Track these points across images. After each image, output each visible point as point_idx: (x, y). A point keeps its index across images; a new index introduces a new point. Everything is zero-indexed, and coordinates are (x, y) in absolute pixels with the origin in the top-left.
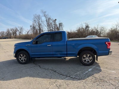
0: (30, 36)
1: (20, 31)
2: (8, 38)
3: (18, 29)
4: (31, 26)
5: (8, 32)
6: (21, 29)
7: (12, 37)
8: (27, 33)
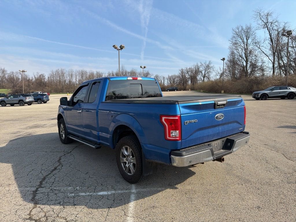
0: (220, 84)
1: (203, 72)
2: (177, 90)
3: (201, 69)
4: (224, 59)
5: (182, 76)
6: (208, 67)
7: (187, 87)
8: (218, 77)
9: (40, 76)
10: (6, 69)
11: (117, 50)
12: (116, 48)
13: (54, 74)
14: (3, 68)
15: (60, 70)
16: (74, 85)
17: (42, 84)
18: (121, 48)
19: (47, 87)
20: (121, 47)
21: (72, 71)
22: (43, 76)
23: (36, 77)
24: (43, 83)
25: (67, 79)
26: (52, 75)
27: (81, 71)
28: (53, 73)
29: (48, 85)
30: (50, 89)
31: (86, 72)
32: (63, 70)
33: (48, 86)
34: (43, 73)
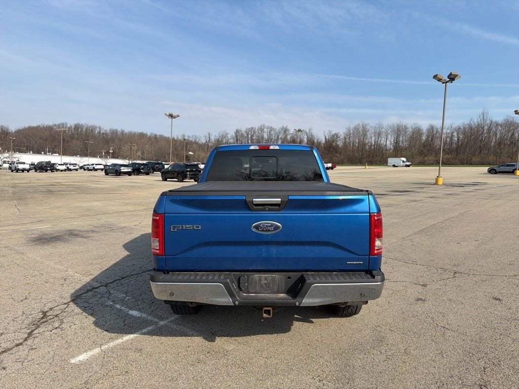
9: (333, 136)
10: (288, 128)
11: (443, 83)
12: (440, 80)
13: (352, 132)
14: (285, 126)
15: (361, 125)
16: (382, 151)
17: (332, 149)
18: (450, 79)
19: (338, 155)
20: (451, 77)
21: (381, 127)
22: (337, 136)
23: (327, 138)
24: (334, 148)
25: (371, 139)
26: (348, 135)
27: (396, 126)
28: (350, 131)
29: (340, 150)
30: (342, 157)
31: (406, 128)
32: (366, 125)
33: (340, 153)
34: (338, 132)
